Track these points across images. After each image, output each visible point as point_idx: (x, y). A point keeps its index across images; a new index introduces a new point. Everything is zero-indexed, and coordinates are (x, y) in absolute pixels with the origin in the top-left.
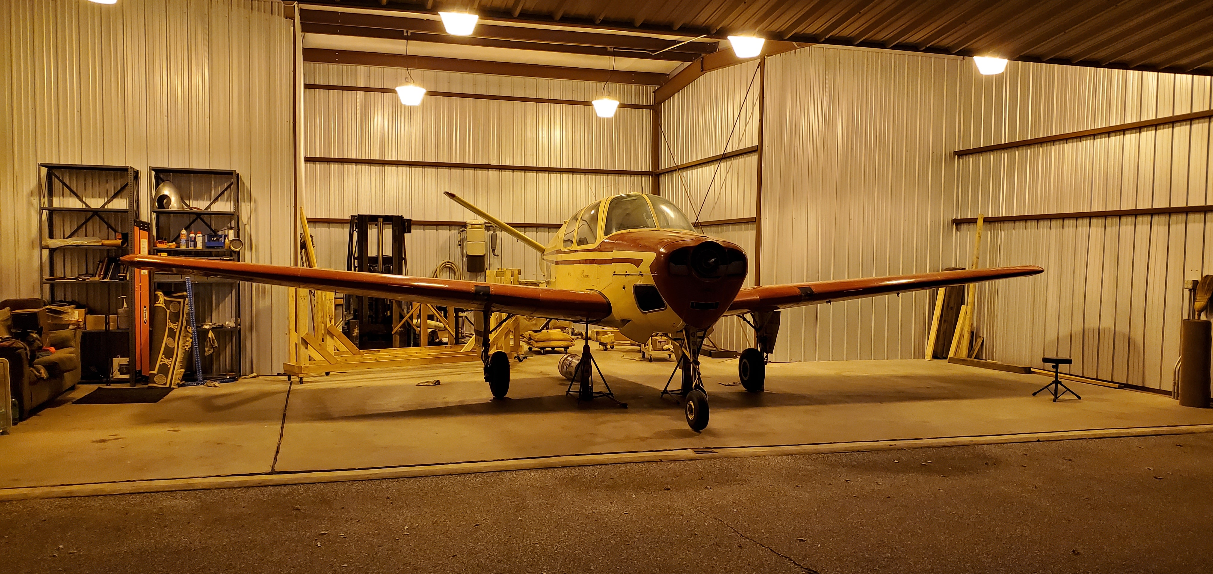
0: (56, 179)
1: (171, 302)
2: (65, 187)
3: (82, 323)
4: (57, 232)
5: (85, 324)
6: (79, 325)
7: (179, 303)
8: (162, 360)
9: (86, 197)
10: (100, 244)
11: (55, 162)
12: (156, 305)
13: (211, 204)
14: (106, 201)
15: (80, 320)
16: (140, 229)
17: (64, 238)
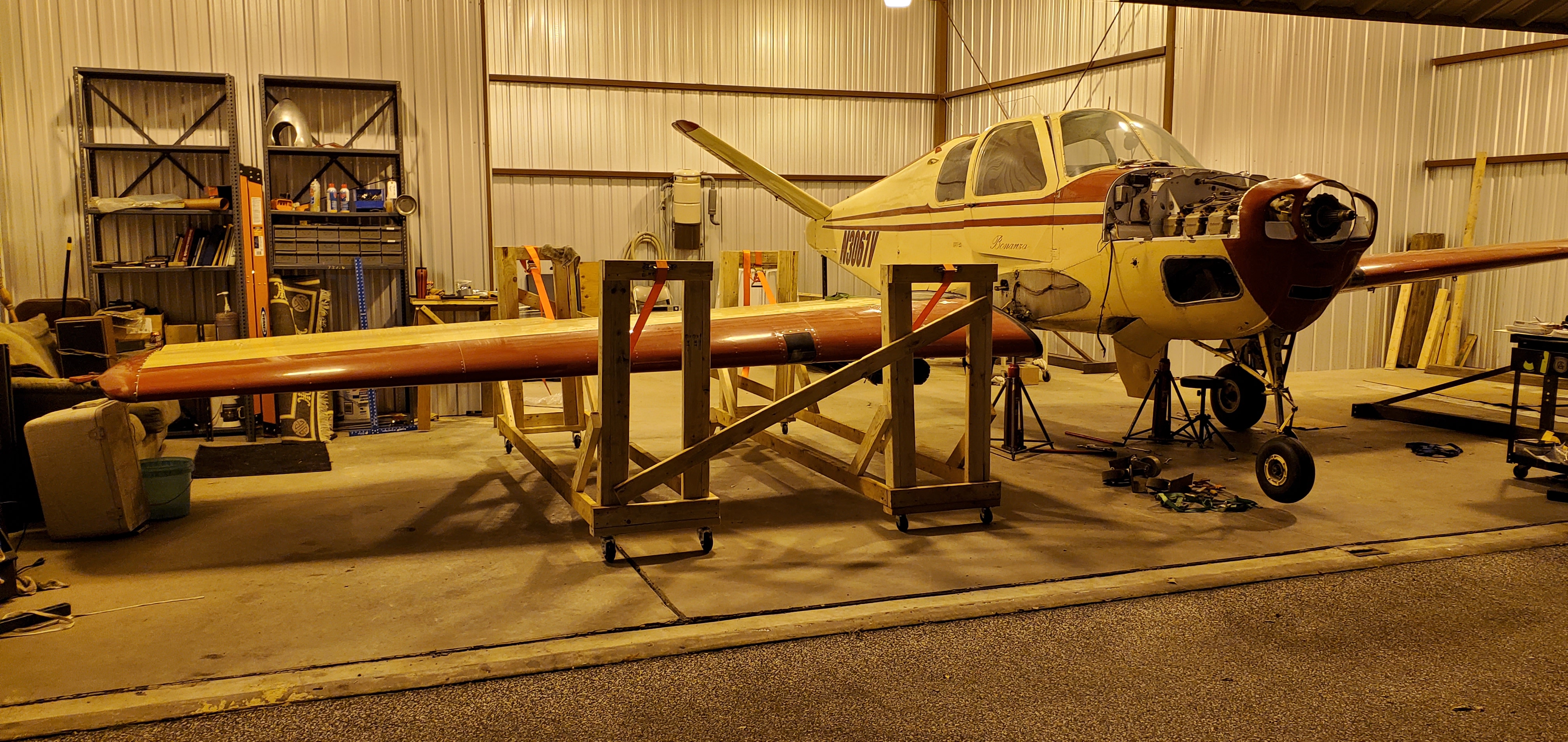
0: (97, 97)
2: (113, 111)
3: (158, 339)
4: (104, 185)
5: (164, 339)
6: (155, 341)
7: (309, 297)
8: (299, 395)
9: (148, 129)
10: (182, 206)
13: (353, 139)
14: (182, 133)
15: (156, 333)
16: (244, 179)
17: (115, 196)
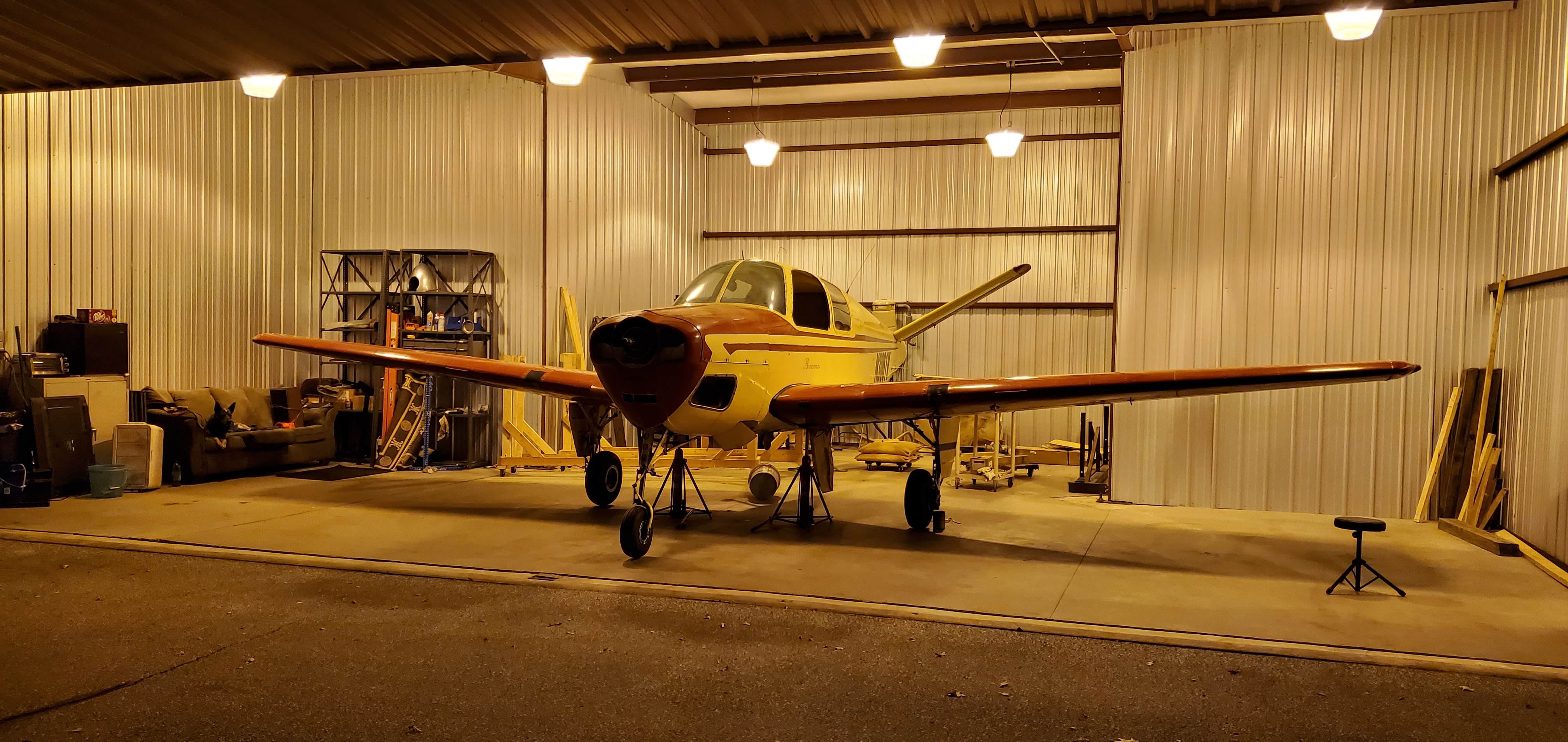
0: (350, 264)
1: (419, 384)
2: (356, 273)
3: (349, 403)
4: (351, 315)
5: (352, 404)
6: (346, 405)
7: (423, 385)
8: (392, 442)
9: (370, 282)
10: (365, 326)
11: (349, 248)
12: (403, 387)
13: (470, 286)
15: (348, 400)
16: (392, 311)
17: (355, 321)
